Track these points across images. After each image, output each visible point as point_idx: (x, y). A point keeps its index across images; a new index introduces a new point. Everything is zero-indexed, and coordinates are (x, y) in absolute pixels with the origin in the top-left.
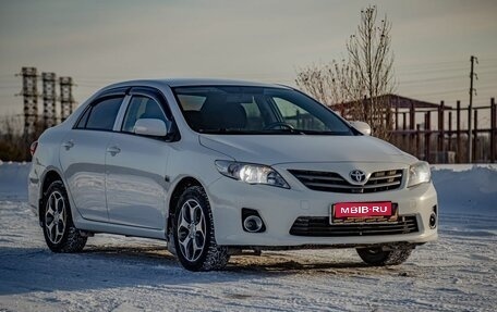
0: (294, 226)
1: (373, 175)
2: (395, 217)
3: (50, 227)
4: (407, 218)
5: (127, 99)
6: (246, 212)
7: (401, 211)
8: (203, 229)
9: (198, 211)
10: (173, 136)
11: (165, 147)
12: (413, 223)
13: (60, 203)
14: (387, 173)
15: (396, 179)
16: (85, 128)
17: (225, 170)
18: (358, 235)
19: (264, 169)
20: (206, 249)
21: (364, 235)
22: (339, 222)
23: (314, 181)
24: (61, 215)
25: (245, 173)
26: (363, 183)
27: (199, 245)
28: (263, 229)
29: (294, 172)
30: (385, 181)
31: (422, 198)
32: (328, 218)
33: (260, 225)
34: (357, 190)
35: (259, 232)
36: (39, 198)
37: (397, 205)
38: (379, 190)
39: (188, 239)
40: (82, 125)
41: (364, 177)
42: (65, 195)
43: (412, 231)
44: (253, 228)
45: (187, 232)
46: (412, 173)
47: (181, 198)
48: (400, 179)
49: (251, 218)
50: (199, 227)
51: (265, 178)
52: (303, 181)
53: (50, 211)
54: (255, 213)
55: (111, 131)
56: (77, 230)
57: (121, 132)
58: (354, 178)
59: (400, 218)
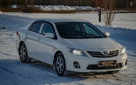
0: (88, 67)
1: (110, 52)
2: (116, 64)
3: (22, 56)
4: (119, 64)
5: (43, 24)
6: (75, 63)
7: (117, 62)
8: (63, 65)
9: (62, 60)
10: (55, 38)
11: (53, 41)
12: (121, 65)
13: (24, 50)
14: (114, 52)
15: (116, 53)
16: (31, 30)
17: (70, 50)
18: (105, 69)
19: (80, 51)
20: (64, 71)
21: (107, 69)
22: (100, 66)
23: (94, 54)
24: (24, 53)
25: (75, 52)
26: (107, 55)
27: (62, 69)
28: (80, 67)
29: (88, 52)
30: (113, 54)
31: (123, 58)
32: (97, 65)
33: (79, 66)
34: (105, 57)
35: (78, 68)
36: (19, 47)
37: (116, 61)
38: (111, 56)
39: (59, 67)
40: (30, 29)
41: (107, 53)
42: (26, 48)
43: (120, 67)
44: (77, 67)
45: (59, 65)
46: (121, 51)
47: (57, 56)
48: (117, 53)
49: (76, 64)
50: (62, 65)
51: (80, 53)
52: (91, 54)
53: (22, 51)
54: (77, 63)
55: (38, 33)
56: (29, 58)
57: (41, 34)
58: (105, 54)
59: (117, 64)
